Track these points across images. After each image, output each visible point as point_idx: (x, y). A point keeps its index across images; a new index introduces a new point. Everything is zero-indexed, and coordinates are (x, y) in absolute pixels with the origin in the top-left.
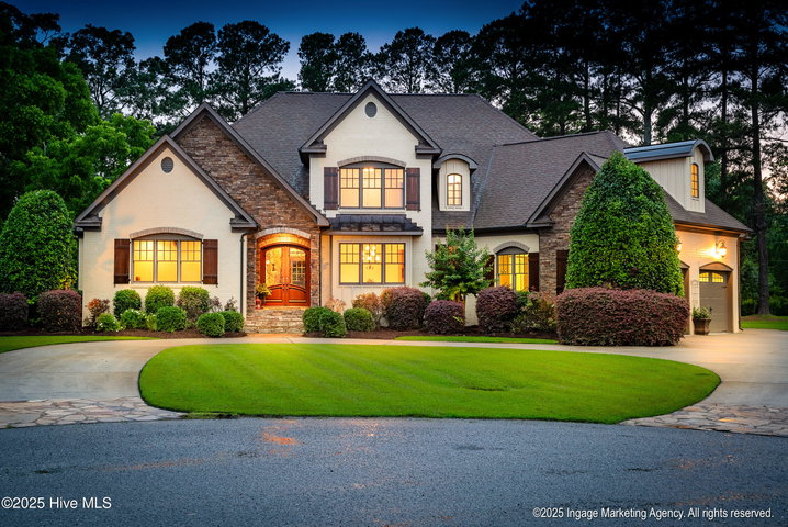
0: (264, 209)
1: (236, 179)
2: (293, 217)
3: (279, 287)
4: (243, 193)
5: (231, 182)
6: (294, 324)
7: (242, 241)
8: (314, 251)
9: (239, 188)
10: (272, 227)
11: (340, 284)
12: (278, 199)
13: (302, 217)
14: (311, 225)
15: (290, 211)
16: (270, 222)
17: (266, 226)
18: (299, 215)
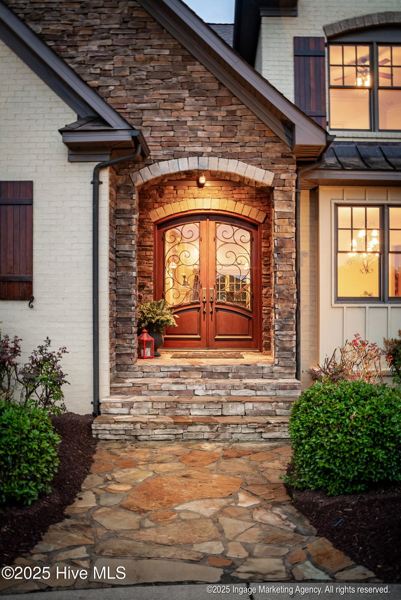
0: (156, 110)
1: (88, 39)
2: (230, 128)
3: (194, 306)
4: (104, 73)
5: (75, 47)
6: (240, 409)
7: (96, 183)
8: (282, 216)
9: (96, 59)
10: (177, 156)
11: (339, 300)
12: (190, 86)
13: (250, 131)
14: (275, 150)
15: (221, 114)
16: (171, 144)
17: (160, 153)
18: (244, 125)
